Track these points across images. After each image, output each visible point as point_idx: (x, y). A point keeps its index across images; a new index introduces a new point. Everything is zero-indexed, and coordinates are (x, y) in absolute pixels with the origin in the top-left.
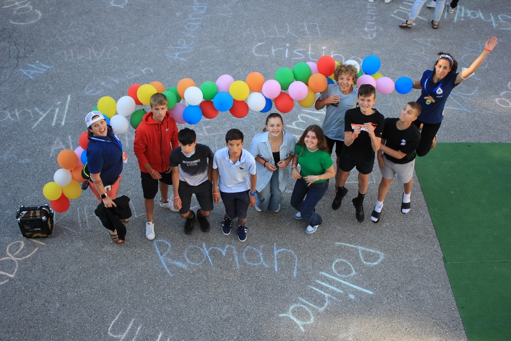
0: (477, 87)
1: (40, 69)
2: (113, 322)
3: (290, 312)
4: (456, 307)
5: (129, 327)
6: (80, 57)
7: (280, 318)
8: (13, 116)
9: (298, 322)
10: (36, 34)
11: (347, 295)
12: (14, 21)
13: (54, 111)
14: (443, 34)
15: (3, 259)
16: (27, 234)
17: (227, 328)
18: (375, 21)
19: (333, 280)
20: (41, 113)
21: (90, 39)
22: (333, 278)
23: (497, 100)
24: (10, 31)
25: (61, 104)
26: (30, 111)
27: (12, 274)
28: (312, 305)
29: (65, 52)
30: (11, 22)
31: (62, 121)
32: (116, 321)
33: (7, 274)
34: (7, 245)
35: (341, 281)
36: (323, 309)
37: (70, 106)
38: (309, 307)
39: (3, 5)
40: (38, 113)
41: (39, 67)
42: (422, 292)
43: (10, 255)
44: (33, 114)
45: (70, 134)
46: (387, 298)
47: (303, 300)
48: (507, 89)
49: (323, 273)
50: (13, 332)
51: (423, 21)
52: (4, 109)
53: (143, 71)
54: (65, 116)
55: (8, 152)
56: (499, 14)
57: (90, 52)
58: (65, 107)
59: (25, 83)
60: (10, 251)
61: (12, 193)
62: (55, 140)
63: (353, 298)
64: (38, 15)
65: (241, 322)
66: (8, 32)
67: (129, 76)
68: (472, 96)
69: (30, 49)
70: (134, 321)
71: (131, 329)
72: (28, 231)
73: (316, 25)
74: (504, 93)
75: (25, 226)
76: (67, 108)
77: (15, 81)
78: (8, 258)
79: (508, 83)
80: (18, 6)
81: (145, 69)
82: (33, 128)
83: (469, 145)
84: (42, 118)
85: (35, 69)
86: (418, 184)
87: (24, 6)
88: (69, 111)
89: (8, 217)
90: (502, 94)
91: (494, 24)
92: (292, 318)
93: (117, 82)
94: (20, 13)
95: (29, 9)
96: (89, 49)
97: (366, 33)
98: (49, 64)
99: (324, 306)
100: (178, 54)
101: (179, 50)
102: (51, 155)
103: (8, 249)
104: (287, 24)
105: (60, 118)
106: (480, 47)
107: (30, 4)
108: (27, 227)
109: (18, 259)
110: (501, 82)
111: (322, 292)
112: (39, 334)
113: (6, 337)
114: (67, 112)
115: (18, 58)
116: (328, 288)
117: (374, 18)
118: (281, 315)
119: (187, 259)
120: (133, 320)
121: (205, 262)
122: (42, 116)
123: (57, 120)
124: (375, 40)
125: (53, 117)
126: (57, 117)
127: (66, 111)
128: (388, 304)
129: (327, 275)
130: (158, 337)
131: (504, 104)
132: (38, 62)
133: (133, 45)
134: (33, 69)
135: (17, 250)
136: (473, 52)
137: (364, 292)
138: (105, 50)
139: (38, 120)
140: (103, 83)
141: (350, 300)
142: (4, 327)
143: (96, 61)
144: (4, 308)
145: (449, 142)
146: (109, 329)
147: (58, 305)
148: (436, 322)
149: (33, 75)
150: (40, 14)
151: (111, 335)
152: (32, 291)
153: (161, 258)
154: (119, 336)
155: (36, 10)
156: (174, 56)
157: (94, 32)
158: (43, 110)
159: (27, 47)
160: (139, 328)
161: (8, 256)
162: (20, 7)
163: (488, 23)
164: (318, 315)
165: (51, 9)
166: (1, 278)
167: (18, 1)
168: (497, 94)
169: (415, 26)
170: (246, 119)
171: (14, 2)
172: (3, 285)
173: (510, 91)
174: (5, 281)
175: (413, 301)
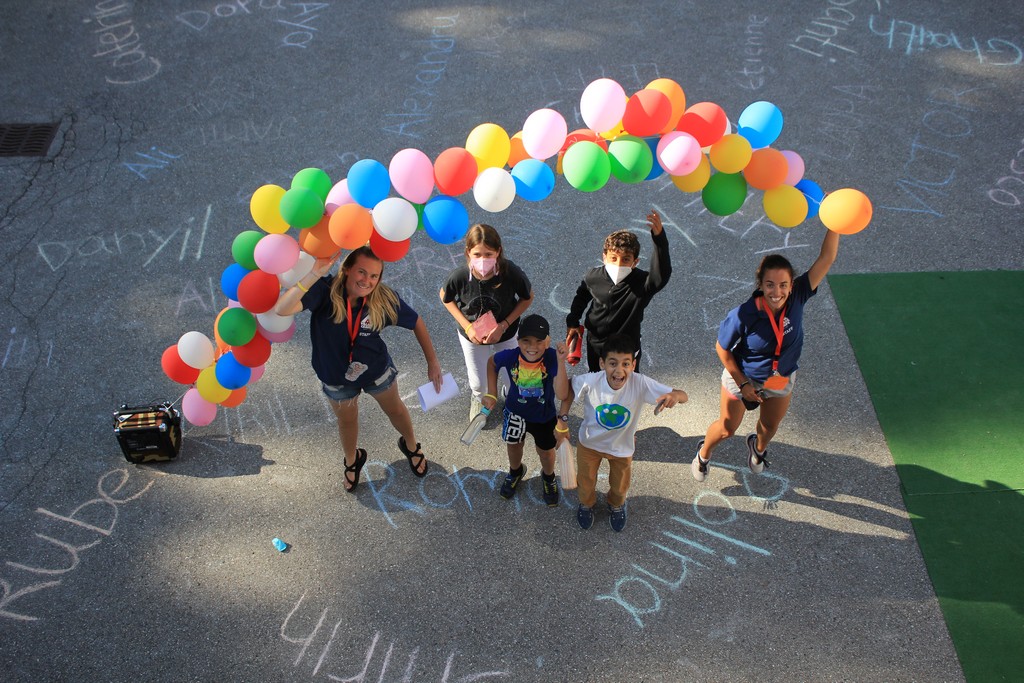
0: (954, 171)
1: (158, 160)
2: (290, 615)
3: (616, 591)
4: (927, 577)
5: (320, 624)
6: (228, 138)
7: (598, 604)
8: (111, 245)
9: (632, 610)
10: (152, 100)
11: (722, 558)
12: (113, 77)
13: (183, 233)
14: (887, 76)
15: (92, 502)
16: (134, 456)
17: (499, 623)
18: (762, 56)
19: (697, 531)
20: (159, 238)
21: (246, 104)
22: (696, 526)
23: (990, 193)
24: (105, 96)
25: (194, 222)
26: (140, 235)
27: (107, 529)
28: (657, 577)
29: (202, 130)
30: (109, 80)
31: (197, 251)
32: (295, 613)
33: (99, 529)
34: (98, 476)
35: (710, 532)
36: (677, 584)
37: (210, 225)
38: (652, 582)
39: (95, 53)
40: (153, 239)
41: (155, 157)
42: (862, 551)
43: (105, 495)
44: (146, 240)
45: (212, 275)
46: (798, 562)
47: (640, 569)
48: (1009, 173)
49: (677, 519)
50: (109, 634)
51: (850, 54)
52: (95, 234)
53: (342, 158)
54: (202, 243)
55: (101, 309)
56: (988, 38)
57: (246, 127)
58: (202, 226)
59: (132, 185)
60: (103, 488)
61: (108, 383)
62: (184, 285)
63: (735, 563)
64: (155, 66)
65: (526, 610)
66: (103, 98)
68: (945, 187)
69: (141, 126)
70: (328, 613)
71: (322, 628)
72: (134, 450)
73: (653, 67)
74: (1003, 179)
75: (129, 441)
76: (205, 228)
77: (114, 184)
78: (100, 500)
79: (1009, 161)
80: (120, 53)
81: (345, 154)
82: (145, 265)
83: (942, 276)
84: (161, 247)
85: (150, 161)
86: (850, 351)
87: (130, 52)
88: (209, 233)
89: (101, 428)
90: (999, 182)
91: (980, 56)
92: (620, 602)
94: (124, 65)
95: (140, 55)
96: (245, 123)
97: (745, 79)
98: (174, 151)
99: (679, 579)
100: (403, 125)
101: (406, 119)
102: (177, 313)
103: (100, 483)
104: (601, 67)
105: (193, 247)
106: (956, 98)
107: (142, 48)
108: (133, 445)
109: (118, 502)
110: (997, 161)
111: (676, 554)
112: (155, 638)
113: (96, 643)
114: (206, 236)
115: (119, 142)
116: (686, 545)
117: (760, 51)
118: (600, 598)
119: (423, 496)
120: (326, 611)
121: (456, 502)
122: (161, 243)
123: (187, 250)
124: (762, 90)
125: (180, 244)
126: (188, 244)
127: (204, 233)
128: (801, 574)
129: (684, 521)
130: (371, 641)
131: (1004, 201)
132: (154, 148)
133: (324, 112)
134: (145, 161)
135: (117, 485)
136: (942, 107)
137: (753, 551)
138: (274, 123)
139: (154, 251)
141: (729, 567)
142: (93, 624)
143: (257, 143)
144: (94, 591)
145: (904, 271)
146: (283, 627)
148: (890, 605)
149: (145, 172)
150: (159, 65)
151: (286, 638)
152: (142, 559)
153: (376, 495)
154: (301, 640)
155: (152, 58)
156: (398, 129)
157: (253, 93)
158: (163, 232)
159: (135, 123)
160: (337, 626)
161: (101, 497)
162: (124, 54)
163: (969, 54)
164: (669, 596)
165: (178, 55)
166: (88, 536)
167: (120, 44)
168: (990, 181)
169: (835, 64)
170: (530, 238)
171: (113, 46)
172: (91, 549)
173: (1015, 175)
174: (96, 543)
175: (846, 566)
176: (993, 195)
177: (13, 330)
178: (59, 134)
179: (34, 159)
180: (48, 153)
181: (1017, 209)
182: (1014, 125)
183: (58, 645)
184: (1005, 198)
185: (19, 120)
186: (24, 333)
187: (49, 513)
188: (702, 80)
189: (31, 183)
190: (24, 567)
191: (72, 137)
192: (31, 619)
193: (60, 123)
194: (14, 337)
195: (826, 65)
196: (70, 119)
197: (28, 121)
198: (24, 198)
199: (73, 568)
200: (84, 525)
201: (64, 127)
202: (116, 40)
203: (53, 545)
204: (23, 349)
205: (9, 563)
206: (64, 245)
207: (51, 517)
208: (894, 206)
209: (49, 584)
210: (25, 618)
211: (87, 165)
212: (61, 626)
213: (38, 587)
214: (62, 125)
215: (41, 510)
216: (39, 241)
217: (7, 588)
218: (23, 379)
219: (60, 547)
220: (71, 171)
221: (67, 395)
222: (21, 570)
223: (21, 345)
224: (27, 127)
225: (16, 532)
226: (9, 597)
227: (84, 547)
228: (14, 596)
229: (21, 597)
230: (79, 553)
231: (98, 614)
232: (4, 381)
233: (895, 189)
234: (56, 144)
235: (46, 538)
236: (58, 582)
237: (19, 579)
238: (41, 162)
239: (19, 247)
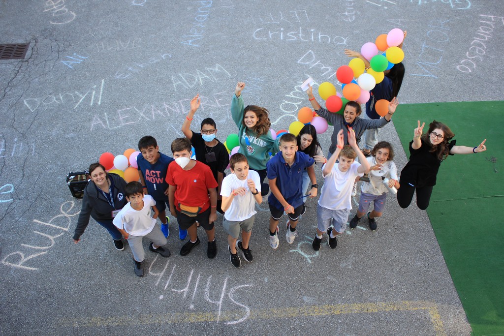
0: (442, 57)
1: (77, 59)
2: (152, 263)
4: (435, 237)
5: (166, 267)
6: (109, 48)
7: (291, 253)
8: (58, 99)
9: (306, 256)
10: (72, 32)
12: (53, 21)
13: (91, 93)
14: (410, 15)
15: (58, 216)
16: (76, 194)
18: (353, 6)
20: (81, 96)
21: (117, 33)
23: (458, 67)
24: (50, 30)
25: (96, 87)
26: (71, 94)
27: (66, 227)
29: (97, 45)
30: (51, 23)
31: (98, 101)
32: (155, 262)
33: (62, 228)
34: (60, 204)
37: (104, 89)
39: (44, 9)
40: (78, 96)
41: (76, 58)
42: (406, 227)
43: (64, 212)
44: (74, 96)
45: (106, 112)
47: (309, 238)
48: (466, 58)
50: (71, 274)
51: (393, 5)
52: (50, 94)
53: (163, 56)
54: (101, 97)
55: (56, 129)
57: (118, 43)
58: (100, 89)
59: (66, 72)
60: (63, 210)
61: (61, 162)
62: (94, 117)
63: (350, 234)
64: (73, 16)
65: (259, 258)
66: (49, 31)
67: (151, 62)
68: (437, 65)
69: (68, 44)
70: (170, 262)
71: (167, 268)
72: (77, 192)
73: (304, 12)
75: (74, 188)
76: (102, 90)
77: (57, 71)
78: (62, 215)
79: (466, 53)
80: (56, 10)
81: (164, 55)
82: (75, 108)
83: (437, 105)
84: (82, 99)
85: (73, 60)
86: (398, 138)
87: (61, 9)
88: (104, 93)
89: (60, 182)
90: (462, 62)
91: (452, 5)
92: (301, 252)
93: (142, 67)
94: (58, 15)
95: (65, 11)
96: (117, 41)
97: (346, 17)
98: (85, 55)
100: (191, 41)
101: (192, 38)
102: (91, 130)
103: (61, 208)
104: (281, 12)
105: (96, 99)
106: (442, 24)
107: (66, 7)
108: (76, 189)
109: (71, 215)
110: (460, 53)
112: (92, 276)
113: (65, 279)
114: (102, 94)
115: (58, 51)
117: (353, 4)
118: (291, 251)
122: (81, 98)
123: (94, 101)
124: (354, 22)
125: (90, 98)
126: (94, 98)
127: (101, 93)
128: (380, 238)
130: (190, 274)
131: (464, 70)
132: (75, 54)
133: (153, 36)
134: (72, 60)
135: (69, 208)
136: (436, 28)
138: (131, 41)
139: (78, 101)
140: (130, 69)
141: (348, 236)
142: (63, 271)
143: (123, 51)
144: (62, 256)
145: (421, 103)
146: (150, 269)
147: (106, 251)
148: (419, 250)
149: (72, 65)
150: (75, 15)
151: (151, 273)
152: (84, 241)
154: (158, 274)
155: (71, 12)
156: (188, 42)
157: (120, 27)
158: (82, 93)
159: (65, 42)
161: (62, 214)
162: (58, 10)
163: (447, 4)
165: (83, 10)
166: (58, 231)
167: (56, 5)
168: (458, 62)
169: (387, 9)
170: (252, 91)
171: (52, 7)
172: (60, 237)
173: (469, 59)
174: (61, 234)
175: (400, 234)
177: (16, 140)
178: (30, 48)
179: (19, 60)
180: (25, 57)
181: (470, 74)
182: (467, 36)
183: (48, 280)
184: (464, 69)
185: (10, 42)
186: (21, 140)
187: (39, 222)
188: (327, 17)
189: (18, 71)
190: (30, 246)
191: (36, 49)
192: (35, 269)
193: (30, 43)
194: (16, 142)
195: (383, 10)
196: (34, 41)
197: (14, 42)
198: (15, 79)
199: (52, 246)
200: (56, 226)
201: (32, 45)
202: (53, 4)
203: (42, 236)
204: (21, 148)
205: (23, 245)
206: (36, 100)
207: (40, 224)
208: (415, 73)
209: (42, 253)
210: (32, 269)
211: (44, 62)
212: (49, 272)
213: (37, 255)
214: (31, 44)
215: (35, 221)
216: (24, 98)
217: (23, 256)
218: (22, 162)
219: (45, 237)
220: (37, 65)
221: (43, 168)
222: (28, 247)
223: (19, 146)
224: (13, 46)
225: (25, 231)
226: (24, 259)
227: (56, 236)
228: (26, 259)
229: (30, 260)
230: (54, 239)
231: (65, 266)
232: (13, 163)
233: (416, 66)
234: (29, 53)
235: (39, 233)
236: (46, 252)
237: (28, 252)
238: (22, 61)
239: (15, 101)
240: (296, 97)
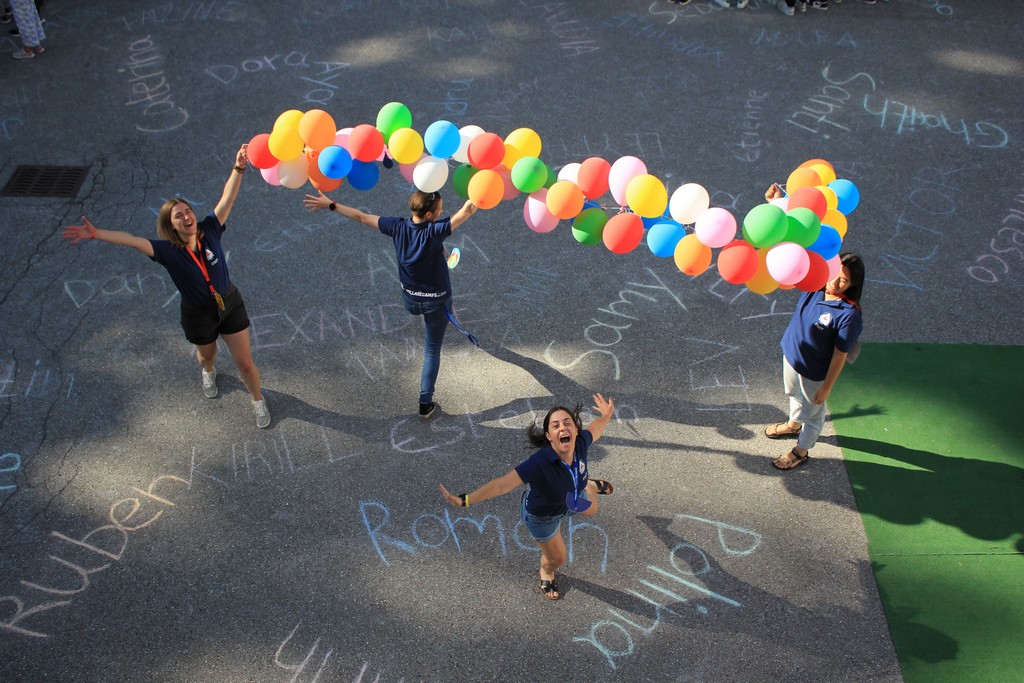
0: (936, 247)
2: (284, 643)
3: (592, 634)
4: (888, 633)
5: (312, 653)
6: (248, 188)
7: (574, 645)
8: (133, 285)
9: (606, 652)
10: (179, 149)
11: (694, 607)
12: (143, 125)
14: (877, 154)
15: (103, 528)
17: (480, 659)
18: (758, 130)
19: (670, 580)
22: (671, 576)
23: (970, 270)
24: (135, 143)
26: (161, 277)
27: (117, 554)
28: (631, 623)
30: (139, 128)
32: (289, 641)
33: (109, 554)
34: (111, 504)
35: (684, 582)
36: (650, 630)
38: (627, 626)
39: (127, 101)
43: (116, 522)
46: (766, 615)
47: (616, 614)
48: (989, 251)
49: (653, 568)
50: (114, 653)
51: (844, 131)
52: (119, 274)
56: (976, 121)
60: (115, 515)
63: (706, 612)
64: (183, 116)
66: (132, 144)
67: (330, 221)
68: (926, 262)
69: (167, 173)
70: (320, 643)
71: (313, 656)
73: (655, 136)
74: (983, 257)
77: (139, 227)
78: (111, 526)
79: (990, 240)
80: (151, 102)
82: (164, 306)
83: (918, 348)
87: (160, 102)
89: (115, 459)
90: (979, 260)
91: (967, 138)
92: (595, 644)
93: (310, 230)
94: (154, 114)
95: (169, 106)
97: (742, 152)
98: (197, 199)
99: (652, 625)
103: (112, 511)
104: (606, 135)
106: (943, 178)
107: (171, 99)
109: (129, 529)
110: (978, 239)
111: (651, 601)
112: (157, 659)
113: (101, 661)
115: (146, 187)
116: (660, 593)
117: (758, 125)
118: (576, 640)
119: (416, 537)
120: (318, 640)
121: (446, 544)
124: (757, 163)
128: (768, 625)
129: (660, 571)
130: (359, 671)
131: (983, 277)
135: (128, 513)
136: (929, 185)
137: (724, 602)
140: (285, 232)
141: (700, 616)
142: (99, 643)
143: (276, 195)
144: (101, 612)
145: (883, 341)
146: (277, 655)
147: (191, 610)
148: (851, 659)
150: (186, 114)
151: (279, 664)
152: (148, 584)
153: (370, 533)
154: (293, 667)
155: (180, 109)
159: (161, 169)
160: (328, 655)
161: (111, 523)
162: (154, 104)
163: (958, 136)
164: (641, 641)
165: (205, 106)
166: (99, 560)
167: (151, 94)
168: (970, 258)
169: (829, 140)
170: (529, 296)
171: (145, 95)
172: (101, 572)
173: (995, 254)
174: (105, 566)
175: (812, 620)
176: (973, 272)
177: (38, 362)
178: (90, 177)
179: (65, 200)
180: (79, 195)
181: (995, 286)
182: (996, 205)
183: (65, 661)
184: (983, 275)
185: (52, 162)
186: (48, 365)
187: (63, 537)
188: (702, 150)
189: (60, 222)
190: (37, 587)
191: (101, 180)
192: (41, 635)
193: (91, 166)
194: (37, 368)
195: (820, 141)
196: (100, 163)
197: (61, 163)
198: (53, 237)
199: (82, 589)
200: (96, 549)
201: (95, 170)
202: (147, 89)
203: (65, 567)
204: (46, 381)
205: (23, 582)
206: (89, 283)
207: (64, 541)
208: (877, 279)
209: (59, 604)
210: (36, 634)
211: (115, 208)
212: (69, 644)
213: (49, 606)
214: (93, 168)
215: (55, 534)
216: (66, 279)
217: (20, 605)
218: (45, 409)
219: (71, 569)
220: (99, 212)
221: (85, 425)
222: (34, 589)
223: (44, 377)
224: (58, 170)
225: (32, 553)
226: (21, 614)
227: (94, 570)
228: (27, 613)
229: (33, 614)
230: (89, 576)
231: (104, 634)
232: (27, 410)
233: (879, 263)
234: (86, 186)
235: (59, 560)
236: (68, 602)
237: (32, 598)
238: (71, 203)
239: (46, 284)
240: (620, 314)
